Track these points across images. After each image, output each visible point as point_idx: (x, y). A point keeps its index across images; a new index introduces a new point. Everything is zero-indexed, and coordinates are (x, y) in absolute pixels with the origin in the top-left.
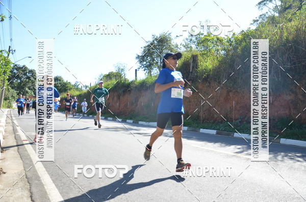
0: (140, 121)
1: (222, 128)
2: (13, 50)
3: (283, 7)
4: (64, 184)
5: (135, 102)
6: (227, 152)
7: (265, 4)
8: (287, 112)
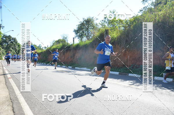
0: (76, 67)
1: (122, 71)
2: (3, 26)
3: (156, 3)
4: (32, 103)
5: (73, 56)
6: (124, 85)
7: (146, 1)
8: (158, 62)
